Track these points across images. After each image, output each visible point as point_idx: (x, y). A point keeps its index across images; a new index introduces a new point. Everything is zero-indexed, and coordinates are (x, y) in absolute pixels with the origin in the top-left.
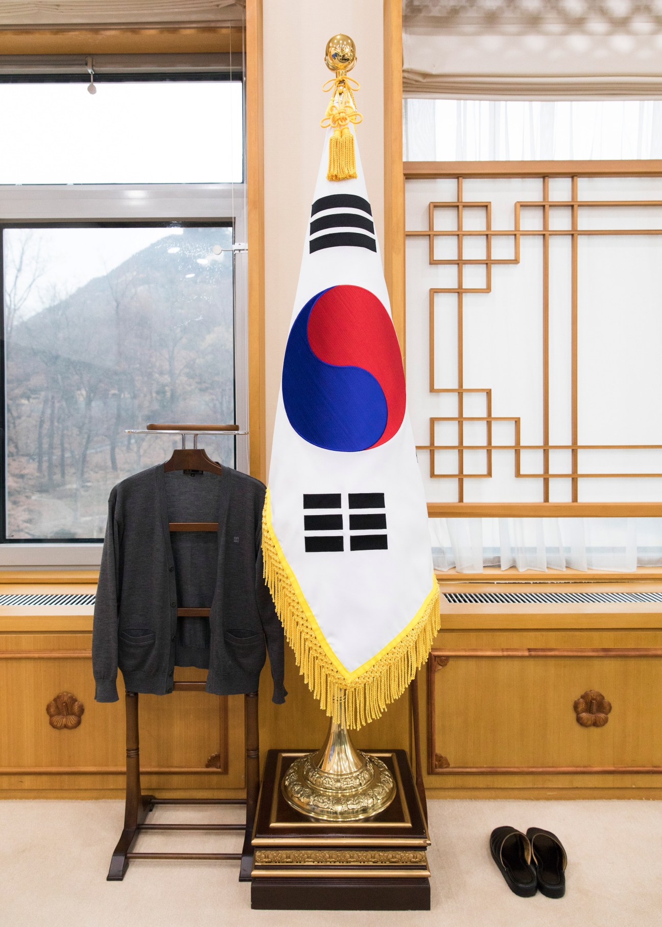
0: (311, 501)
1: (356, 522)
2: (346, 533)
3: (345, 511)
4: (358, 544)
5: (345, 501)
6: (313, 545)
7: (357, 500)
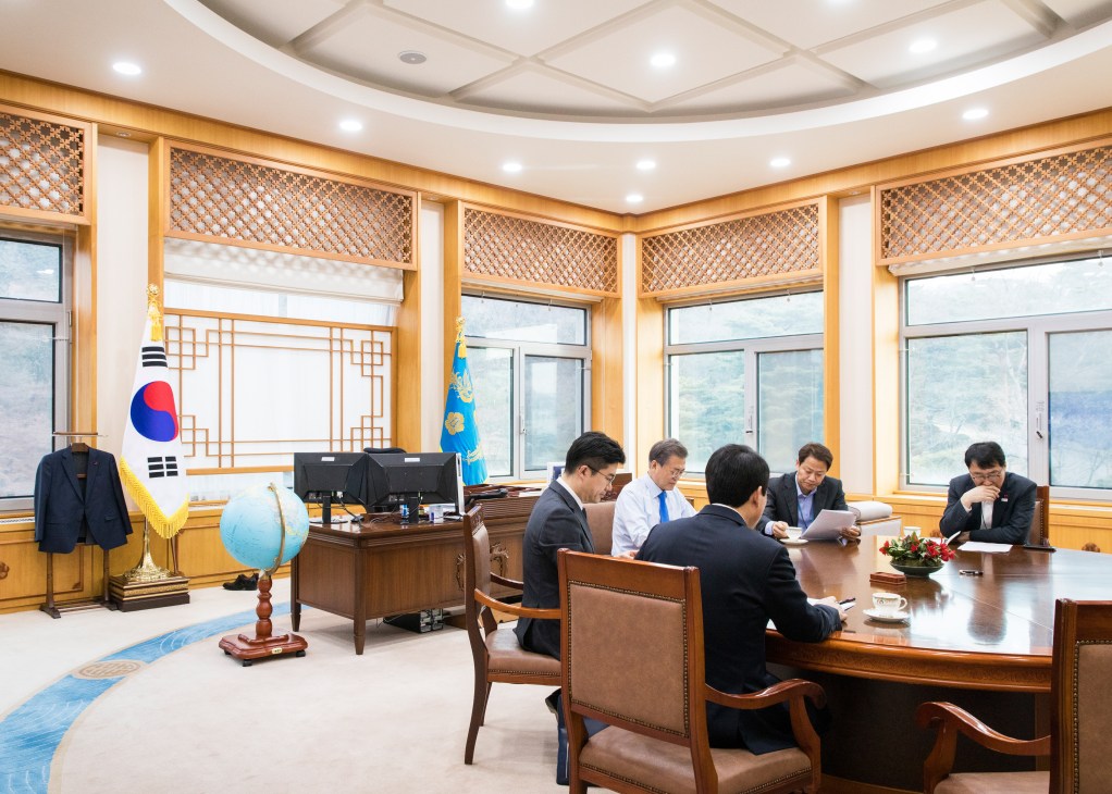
0: (150, 460)
1: (168, 466)
2: (165, 470)
3: (164, 463)
4: (169, 474)
5: (164, 459)
6: (152, 475)
7: (168, 459)
